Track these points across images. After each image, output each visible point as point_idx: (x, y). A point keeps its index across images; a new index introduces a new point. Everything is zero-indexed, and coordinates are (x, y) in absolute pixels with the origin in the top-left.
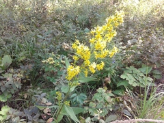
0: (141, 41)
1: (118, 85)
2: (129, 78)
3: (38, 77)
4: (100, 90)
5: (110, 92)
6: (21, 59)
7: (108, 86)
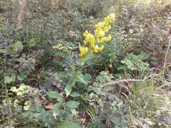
0: (142, 30)
1: (118, 69)
2: (129, 63)
3: (47, 61)
4: (102, 73)
5: (111, 75)
6: (32, 45)
7: (109, 69)
